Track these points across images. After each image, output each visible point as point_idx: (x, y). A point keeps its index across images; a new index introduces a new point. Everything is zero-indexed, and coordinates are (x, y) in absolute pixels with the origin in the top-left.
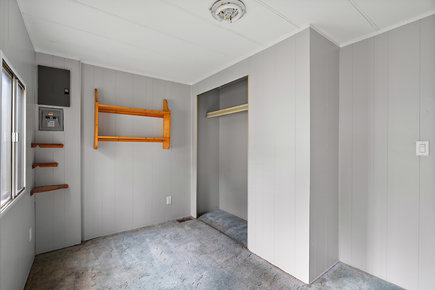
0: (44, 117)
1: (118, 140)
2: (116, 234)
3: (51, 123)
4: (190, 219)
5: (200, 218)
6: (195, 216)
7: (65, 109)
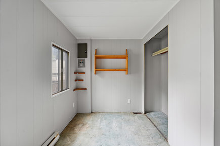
0: (79, 62)
1: (105, 70)
2: (104, 112)
3: (82, 65)
4: (140, 113)
5: (147, 114)
6: (144, 112)
7: (86, 58)
